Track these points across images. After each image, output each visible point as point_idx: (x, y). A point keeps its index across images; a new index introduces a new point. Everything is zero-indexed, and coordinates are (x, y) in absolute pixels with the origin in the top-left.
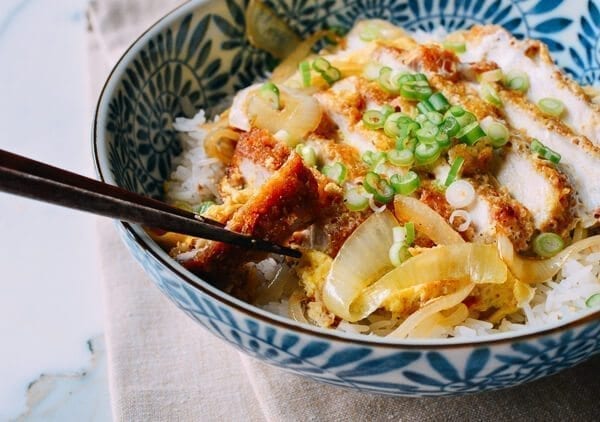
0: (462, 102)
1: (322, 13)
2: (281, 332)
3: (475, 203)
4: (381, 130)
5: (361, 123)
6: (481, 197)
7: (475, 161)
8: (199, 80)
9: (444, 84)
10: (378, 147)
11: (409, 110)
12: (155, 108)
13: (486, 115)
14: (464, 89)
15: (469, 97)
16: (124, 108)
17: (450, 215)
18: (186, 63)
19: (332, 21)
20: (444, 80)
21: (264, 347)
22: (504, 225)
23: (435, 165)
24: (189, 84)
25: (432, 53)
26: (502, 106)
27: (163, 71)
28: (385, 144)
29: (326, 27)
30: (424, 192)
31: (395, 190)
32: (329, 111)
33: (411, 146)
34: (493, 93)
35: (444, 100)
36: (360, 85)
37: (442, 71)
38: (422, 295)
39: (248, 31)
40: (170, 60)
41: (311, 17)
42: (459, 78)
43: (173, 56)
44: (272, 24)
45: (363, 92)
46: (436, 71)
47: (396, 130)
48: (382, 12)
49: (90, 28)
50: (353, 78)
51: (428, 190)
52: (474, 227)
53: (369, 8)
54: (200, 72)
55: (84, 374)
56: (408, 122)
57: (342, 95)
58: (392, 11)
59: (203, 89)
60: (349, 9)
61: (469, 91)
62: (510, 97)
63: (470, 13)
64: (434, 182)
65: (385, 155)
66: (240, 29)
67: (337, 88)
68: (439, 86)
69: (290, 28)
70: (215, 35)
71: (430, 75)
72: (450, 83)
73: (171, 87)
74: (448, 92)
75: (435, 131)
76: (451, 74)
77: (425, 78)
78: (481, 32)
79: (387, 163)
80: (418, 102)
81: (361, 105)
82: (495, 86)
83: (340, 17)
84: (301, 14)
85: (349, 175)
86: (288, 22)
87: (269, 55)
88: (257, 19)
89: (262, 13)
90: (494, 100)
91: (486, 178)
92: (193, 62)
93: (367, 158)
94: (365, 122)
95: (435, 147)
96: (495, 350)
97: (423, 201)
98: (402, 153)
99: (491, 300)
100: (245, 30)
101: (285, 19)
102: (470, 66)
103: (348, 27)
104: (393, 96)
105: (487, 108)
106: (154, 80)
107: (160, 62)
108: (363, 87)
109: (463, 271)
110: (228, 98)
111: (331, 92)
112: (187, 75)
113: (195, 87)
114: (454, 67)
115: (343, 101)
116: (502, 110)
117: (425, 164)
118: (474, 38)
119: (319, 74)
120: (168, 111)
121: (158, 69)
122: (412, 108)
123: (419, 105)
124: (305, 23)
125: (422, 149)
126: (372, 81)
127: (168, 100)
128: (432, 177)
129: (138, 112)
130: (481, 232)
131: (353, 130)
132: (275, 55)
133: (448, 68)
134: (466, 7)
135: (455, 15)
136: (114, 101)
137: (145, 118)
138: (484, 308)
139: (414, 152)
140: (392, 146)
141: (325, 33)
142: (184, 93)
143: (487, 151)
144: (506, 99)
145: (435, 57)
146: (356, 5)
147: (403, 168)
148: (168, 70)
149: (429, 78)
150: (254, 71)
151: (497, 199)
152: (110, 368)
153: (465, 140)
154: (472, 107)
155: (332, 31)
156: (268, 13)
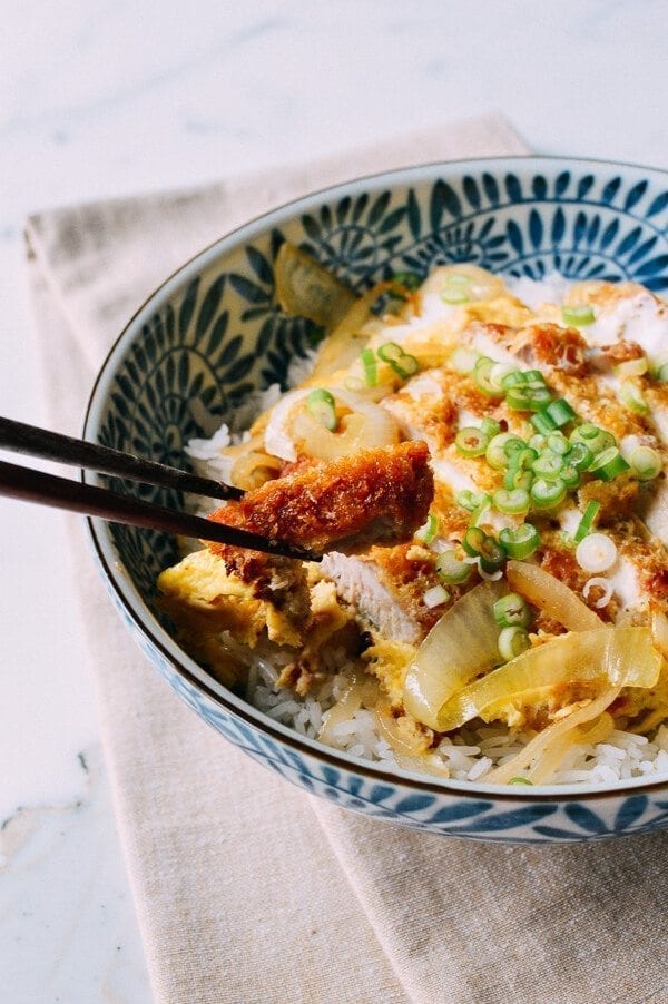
0: (594, 412)
1: (383, 255)
2: (370, 783)
3: (617, 566)
4: (483, 457)
5: (453, 448)
6: (625, 557)
7: (615, 502)
8: (213, 369)
9: (568, 384)
10: (478, 485)
11: (519, 425)
12: (156, 422)
13: (628, 431)
14: (596, 387)
15: (604, 401)
16: (117, 435)
17: (584, 584)
18: (194, 348)
19: (398, 265)
20: (567, 375)
21: (345, 797)
22: (658, 597)
23: (560, 508)
24: (200, 379)
25: (549, 339)
26: (649, 412)
27: (163, 368)
28: (489, 481)
29: (389, 275)
30: (547, 554)
31: (507, 552)
32: (407, 427)
33: (525, 483)
34: (636, 394)
35: (568, 409)
36: (448, 385)
37: (564, 363)
38: (551, 703)
39: (279, 292)
40: (173, 349)
41: (368, 262)
42: (588, 371)
43: (176, 342)
44: (312, 278)
45: (453, 398)
46: (555, 363)
47: (504, 460)
48: (469, 248)
49: (31, 255)
50: (436, 374)
51: (551, 549)
52: (617, 600)
53: (451, 244)
54: (214, 358)
55: (79, 804)
56: (519, 448)
57: (423, 401)
58: (484, 248)
59: (220, 382)
60: (422, 247)
61: (602, 391)
62: (660, 398)
63: (596, 246)
64: (560, 534)
65: (490, 499)
66: (267, 288)
67: (414, 388)
68: (560, 386)
69: (337, 281)
70: (233, 302)
71: (546, 369)
72: (575, 380)
73: (176, 389)
74: (573, 397)
75: (558, 463)
76: (577, 366)
77: (540, 377)
78: (615, 295)
79: (494, 509)
80: (533, 413)
81: (451, 416)
82: (639, 382)
83: (408, 260)
84: (352, 259)
85: (441, 528)
86: (335, 271)
87: (309, 323)
88: (290, 274)
89: (297, 265)
90: (638, 406)
91: (631, 527)
92: (203, 346)
93: (464, 502)
94: (458, 446)
95: (560, 486)
96: (654, 797)
97: (546, 569)
98: (514, 495)
99: (643, 699)
100: (274, 289)
101: (331, 268)
102: (603, 353)
103: (421, 272)
104: (495, 402)
105: (629, 419)
106: (153, 381)
107: (159, 353)
108: (452, 389)
109: (598, 668)
110: (257, 393)
111: (406, 396)
112: (197, 366)
113: (209, 381)
114: (580, 356)
115: (426, 413)
116: (648, 418)
117: (546, 508)
118: (606, 303)
119: (387, 365)
120: (172, 423)
121: (157, 365)
122: (524, 423)
123: (534, 418)
124: (358, 270)
125: (540, 489)
126: (465, 377)
127: (173, 405)
128: (555, 525)
129: (135, 433)
130: (626, 606)
131: (443, 455)
132: (318, 321)
133: (572, 358)
134: (591, 238)
135: (575, 249)
136: (103, 428)
137: (144, 440)
138: (633, 712)
139: (529, 491)
140: (499, 482)
141: (389, 286)
142: (193, 394)
143: (632, 487)
144: (655, 402)
145: (553, 344)
146: (431, 241)
147: (516, 517)
148: (171, 365)
149: (545, 375)
150: (289, 346)
151: (647, 560)
152: (114, 795)
153: (599, 475)
154: (608, 420)
155: (399, 280)
156: (305, 262)
